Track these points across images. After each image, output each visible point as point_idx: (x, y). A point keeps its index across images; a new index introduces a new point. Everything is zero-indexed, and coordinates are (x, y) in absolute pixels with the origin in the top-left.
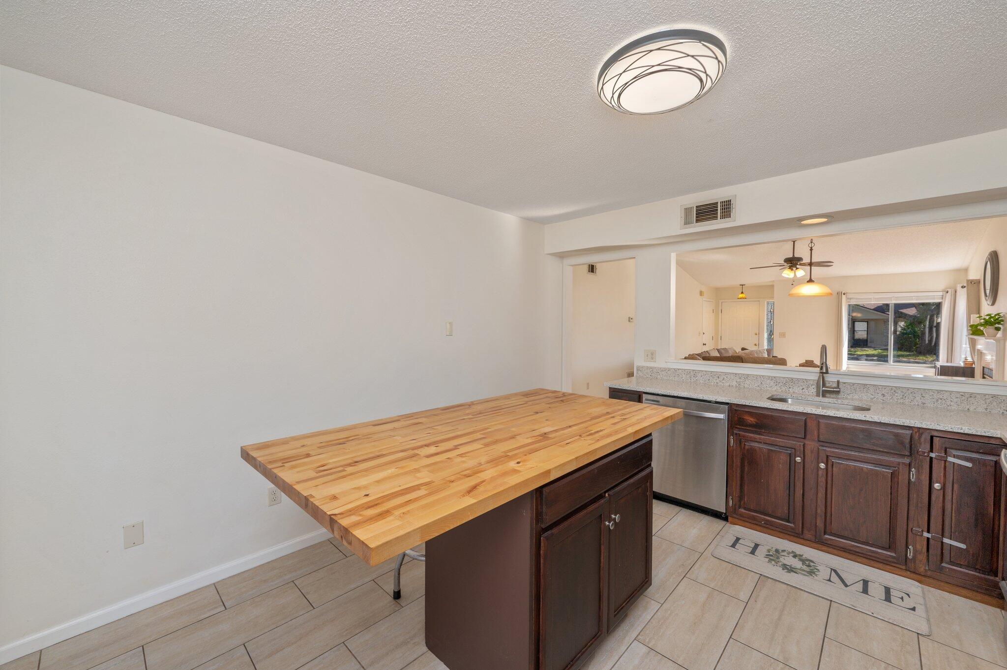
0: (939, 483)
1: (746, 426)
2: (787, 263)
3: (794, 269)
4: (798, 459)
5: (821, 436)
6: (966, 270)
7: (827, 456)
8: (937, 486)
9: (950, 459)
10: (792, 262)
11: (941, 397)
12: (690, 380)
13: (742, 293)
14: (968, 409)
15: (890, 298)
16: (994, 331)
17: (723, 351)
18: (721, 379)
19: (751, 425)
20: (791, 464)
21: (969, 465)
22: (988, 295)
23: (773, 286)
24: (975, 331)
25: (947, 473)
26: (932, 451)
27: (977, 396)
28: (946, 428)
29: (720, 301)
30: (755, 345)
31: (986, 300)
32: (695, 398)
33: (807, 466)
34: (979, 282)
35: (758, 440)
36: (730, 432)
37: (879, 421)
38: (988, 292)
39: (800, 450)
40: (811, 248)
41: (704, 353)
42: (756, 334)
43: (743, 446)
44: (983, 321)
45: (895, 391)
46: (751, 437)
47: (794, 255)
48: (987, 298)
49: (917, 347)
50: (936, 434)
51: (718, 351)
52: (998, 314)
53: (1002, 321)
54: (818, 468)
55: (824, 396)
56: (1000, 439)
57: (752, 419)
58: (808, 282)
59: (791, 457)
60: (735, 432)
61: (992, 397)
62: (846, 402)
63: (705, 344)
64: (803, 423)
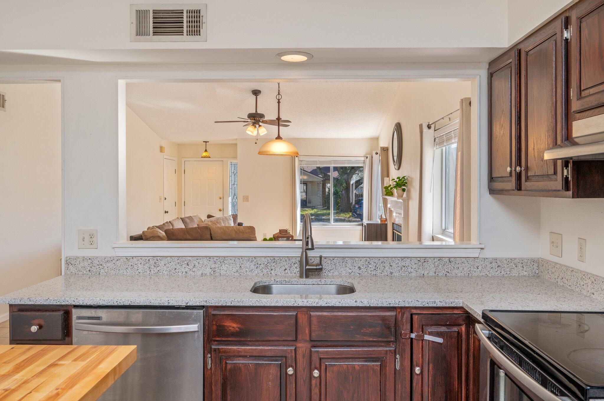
0: (419, 367)
1: (228, 335)
2: (251, 119)
3: (257, 126)
4: (290, 371)
5: (313, 334)
6: (376, 139)
7: (320, 359)
8: (417, 370)
9: (427, 337)
10: (256, 118)
11: (404, 265)
12: (148, 272)
13: (206, 151)
14: (423, 275)
15: (330, 162)
16: (400, 191)
17: (188, 221)
18: (191, 267)
19: (234, 334)
20: (283, 377)
21: (440, 340)
22: (395, 161)
23: (235, 145)
24: (388, 192)
25: (424, 353)
26: (412, 332)
27: (430, 260)
28: (424, 304)
29: (183, 160)
30: (220, 210)
31: (395, 165)
32: (157, 305)
33: (299, 375)
34: (388, 149)
35: (243, 354)
36: (207, 349)
37: (368, 305)
38: (395, 158)
39: (291, 356)
40: (279, 100)
41: (166, 224)
42: (221, 198)
43: (224, 366)
44: (395, 183)
45: (369, 263)
46: (234, 351)
47: (256, 111)
48: (395, 163)
49: (339, 206)
50: (414, 311)
51: (183, 220)
52: (404, 177)
53: (406, 183)
54: (311, 376)
55: (307, 277)
56: (461, 308)
57: (235, 325)
58: (276, 138)
59: (282, 368)
60: (213, 347)
61: (439, 260)
62: (328, 281)
63: (167, 212)
64: (293, 321)
